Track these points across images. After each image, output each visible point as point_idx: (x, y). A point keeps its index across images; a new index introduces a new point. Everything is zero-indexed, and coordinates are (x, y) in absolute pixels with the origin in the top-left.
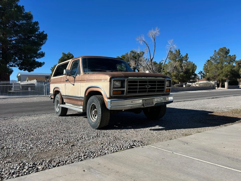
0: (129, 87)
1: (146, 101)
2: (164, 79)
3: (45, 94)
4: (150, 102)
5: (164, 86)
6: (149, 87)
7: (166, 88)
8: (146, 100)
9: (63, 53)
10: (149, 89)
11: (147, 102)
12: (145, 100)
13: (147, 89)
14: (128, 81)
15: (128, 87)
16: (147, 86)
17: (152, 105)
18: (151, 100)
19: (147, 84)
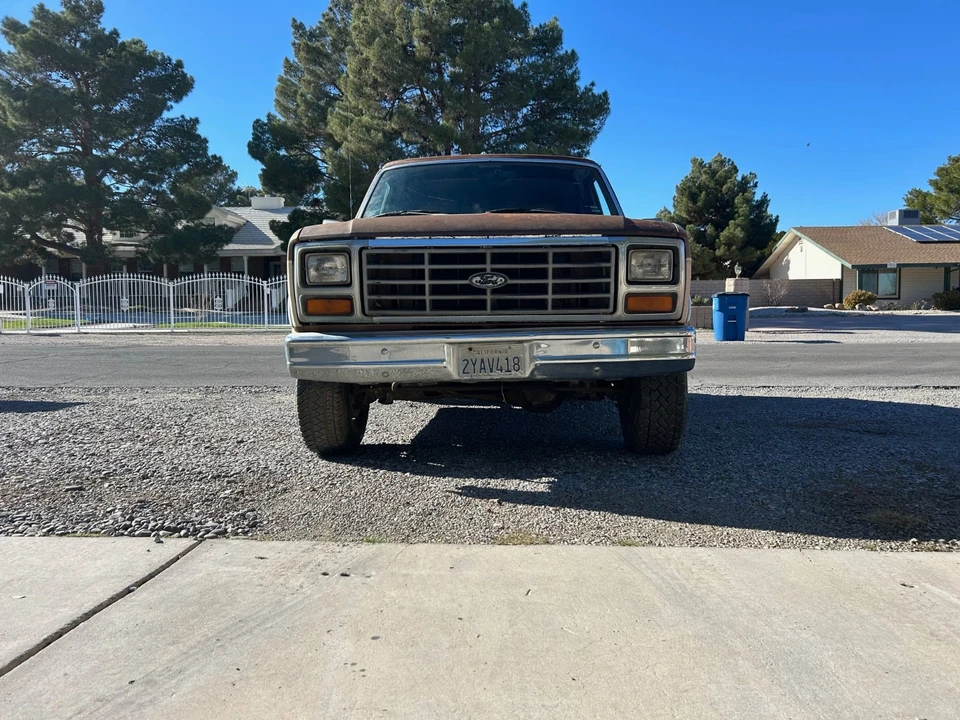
0: (371, 282)
1: (470, 349)
2: (606, 240)
4: (502, 356)
5: (608, 276)
6: (495, 282)
7: (624, 289)
8: (473, 346)
9: (694, 161)
10: (494, 291)
11: (479, 357)
12: (468, 346)
13: (483, 292)
14: (364, 253)
15: (366, 282)
16: (478, 279)
17: (513, 372)
18: (507, 346)
19: (485, 270)
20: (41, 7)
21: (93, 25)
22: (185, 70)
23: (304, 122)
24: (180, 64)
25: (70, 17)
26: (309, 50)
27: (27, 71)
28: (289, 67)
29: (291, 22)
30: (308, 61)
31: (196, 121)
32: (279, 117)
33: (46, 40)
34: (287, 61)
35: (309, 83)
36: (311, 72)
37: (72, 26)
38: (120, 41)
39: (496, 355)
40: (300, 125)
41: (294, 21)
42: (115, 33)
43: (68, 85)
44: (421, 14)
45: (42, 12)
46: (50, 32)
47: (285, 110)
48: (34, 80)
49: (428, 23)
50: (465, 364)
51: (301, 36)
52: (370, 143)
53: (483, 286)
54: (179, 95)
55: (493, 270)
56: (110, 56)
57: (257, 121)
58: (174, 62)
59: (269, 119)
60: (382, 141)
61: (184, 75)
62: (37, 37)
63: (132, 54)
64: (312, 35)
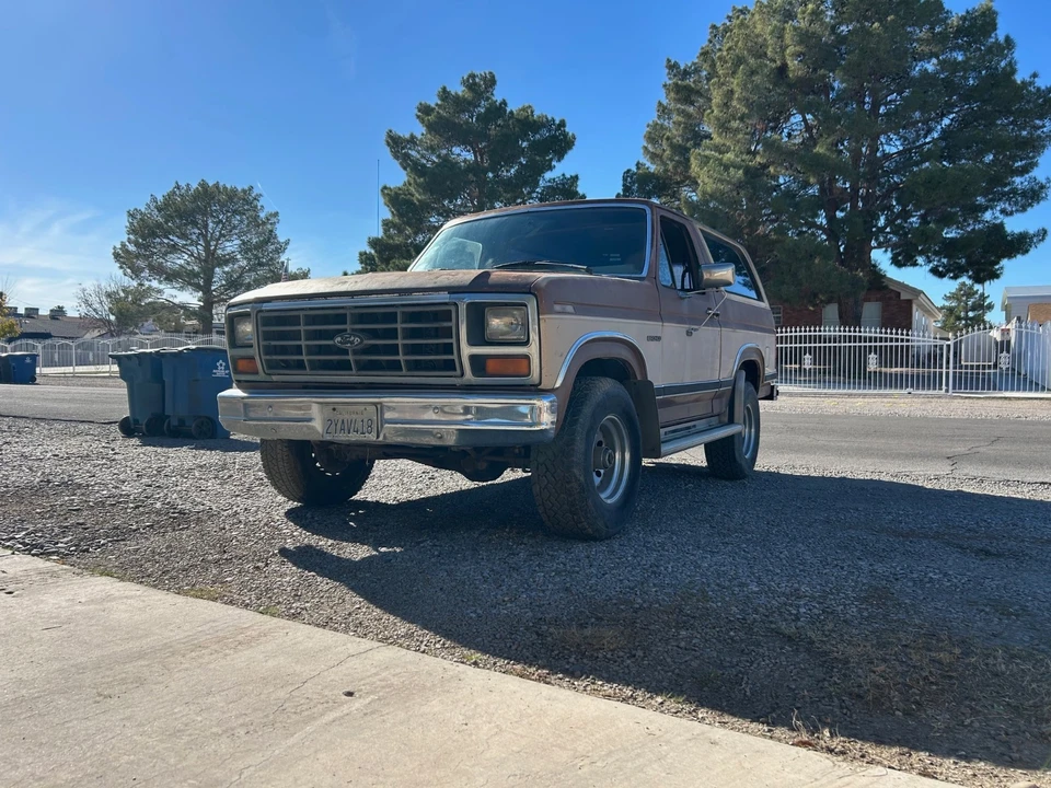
1: (334, 409)
3: (944, 387)
4: (359, 418)
5: (450, 336)
6: (352, 343)
7: (466, 350)
8: (336, 406)
10: (354, 352)
11: (340, 417)
12: (333, 406)
13: (345, 352)
14: (259, 316)
15: (261, 343)
16: (339, 339)
17: (367, 435)
18: (363, 408)
19: (346, 330)
20: (444, 89)
21: (488, 99)
22: (567, 129)
23: (670, 167)
24: (563, 124)
25: (468, 95)
26: (678, 89)
27: (432, 149)
28: (663, 110)
29: (665, 63)
30: (678, 100)
31: (576, 178)
32: (648, 164)
33: (447, 120)
34: (660, 104)
35: (679, 124)
36: (680, 112)
37: (470, 103)
38: (508, 110)
39: (354, 416)
40: (666, 171)
41: (669, 61)
42: (504, 103)
43: (468, 158)
44: (795, 29)
45: (445, 94)
46: (452, 111)
47: (654, 157)
48: (439, 156)
49: (804, 37)
50: (329, 423)
51: (675, 76)
52: (729, 183)
53: (343, 346)
54: (560, 155)
55: (353, 330)
56: (499, 126)
57: (629, 171)
58: (557, 122)
59: (638, 168)
60: (743, 179)
61: (565, 135)
62: (440, 117)
63: (518, 120)
64: (686, 74)
